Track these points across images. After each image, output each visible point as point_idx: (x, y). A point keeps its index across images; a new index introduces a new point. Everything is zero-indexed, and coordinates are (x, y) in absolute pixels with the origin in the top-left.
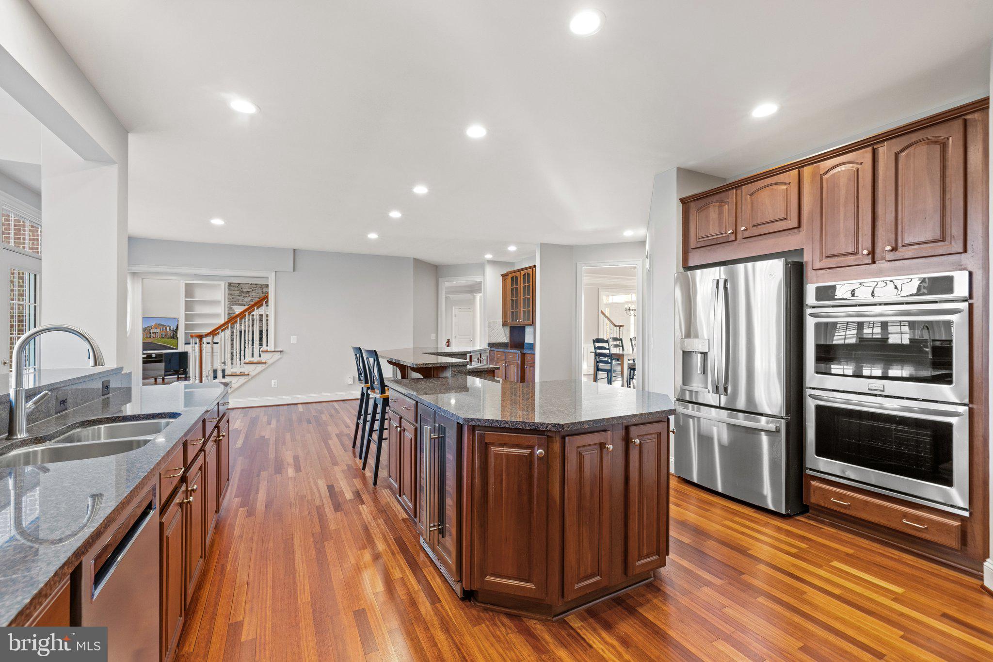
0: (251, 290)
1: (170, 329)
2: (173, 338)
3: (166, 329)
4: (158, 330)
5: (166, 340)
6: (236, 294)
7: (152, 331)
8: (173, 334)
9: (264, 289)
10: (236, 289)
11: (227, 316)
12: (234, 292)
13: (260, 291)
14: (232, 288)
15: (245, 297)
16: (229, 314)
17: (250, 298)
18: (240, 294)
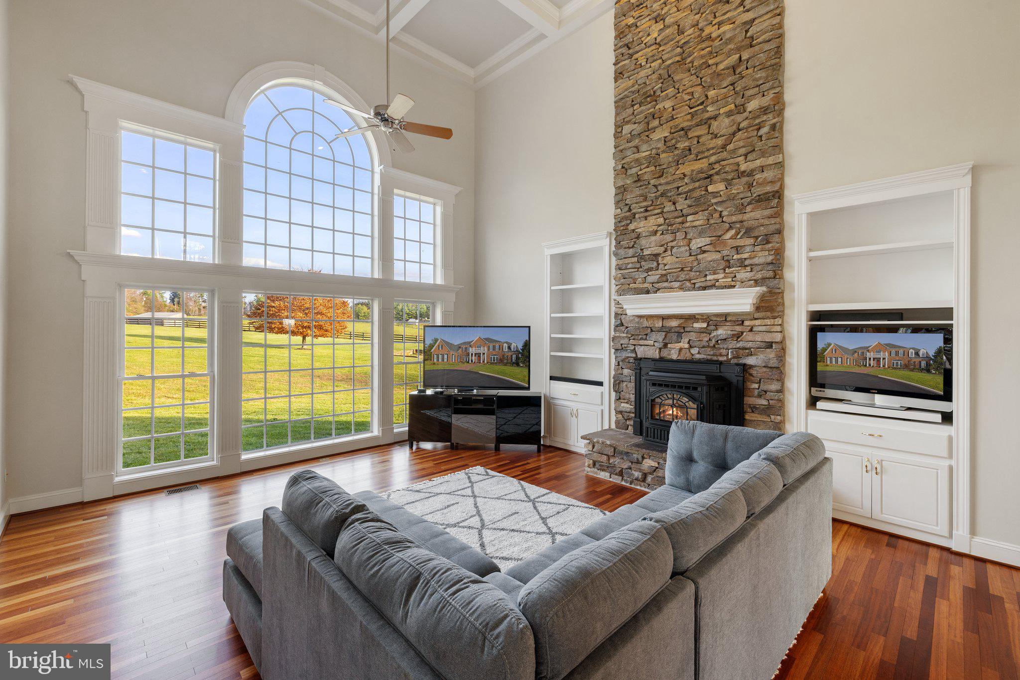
0: (662, 249)
1: (509, 348)
2: (518, 365)
3: (501, 348)
4: (483, 350)
5: (501, 368)
6: (630, 266)
7: (472, 350)
8: (517, 358)
9: (693, 242)
10: (631, 252)
11: (613, 320)
12: (626, 261)
13: (683, 249)
14: (622, 252)
15: (650, 269)
16: (616, 314)
17: (660, 272)
18: (638, 265)
